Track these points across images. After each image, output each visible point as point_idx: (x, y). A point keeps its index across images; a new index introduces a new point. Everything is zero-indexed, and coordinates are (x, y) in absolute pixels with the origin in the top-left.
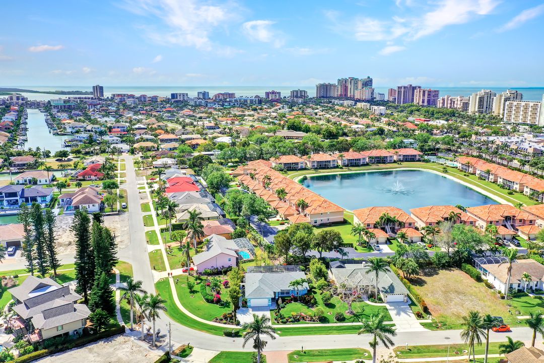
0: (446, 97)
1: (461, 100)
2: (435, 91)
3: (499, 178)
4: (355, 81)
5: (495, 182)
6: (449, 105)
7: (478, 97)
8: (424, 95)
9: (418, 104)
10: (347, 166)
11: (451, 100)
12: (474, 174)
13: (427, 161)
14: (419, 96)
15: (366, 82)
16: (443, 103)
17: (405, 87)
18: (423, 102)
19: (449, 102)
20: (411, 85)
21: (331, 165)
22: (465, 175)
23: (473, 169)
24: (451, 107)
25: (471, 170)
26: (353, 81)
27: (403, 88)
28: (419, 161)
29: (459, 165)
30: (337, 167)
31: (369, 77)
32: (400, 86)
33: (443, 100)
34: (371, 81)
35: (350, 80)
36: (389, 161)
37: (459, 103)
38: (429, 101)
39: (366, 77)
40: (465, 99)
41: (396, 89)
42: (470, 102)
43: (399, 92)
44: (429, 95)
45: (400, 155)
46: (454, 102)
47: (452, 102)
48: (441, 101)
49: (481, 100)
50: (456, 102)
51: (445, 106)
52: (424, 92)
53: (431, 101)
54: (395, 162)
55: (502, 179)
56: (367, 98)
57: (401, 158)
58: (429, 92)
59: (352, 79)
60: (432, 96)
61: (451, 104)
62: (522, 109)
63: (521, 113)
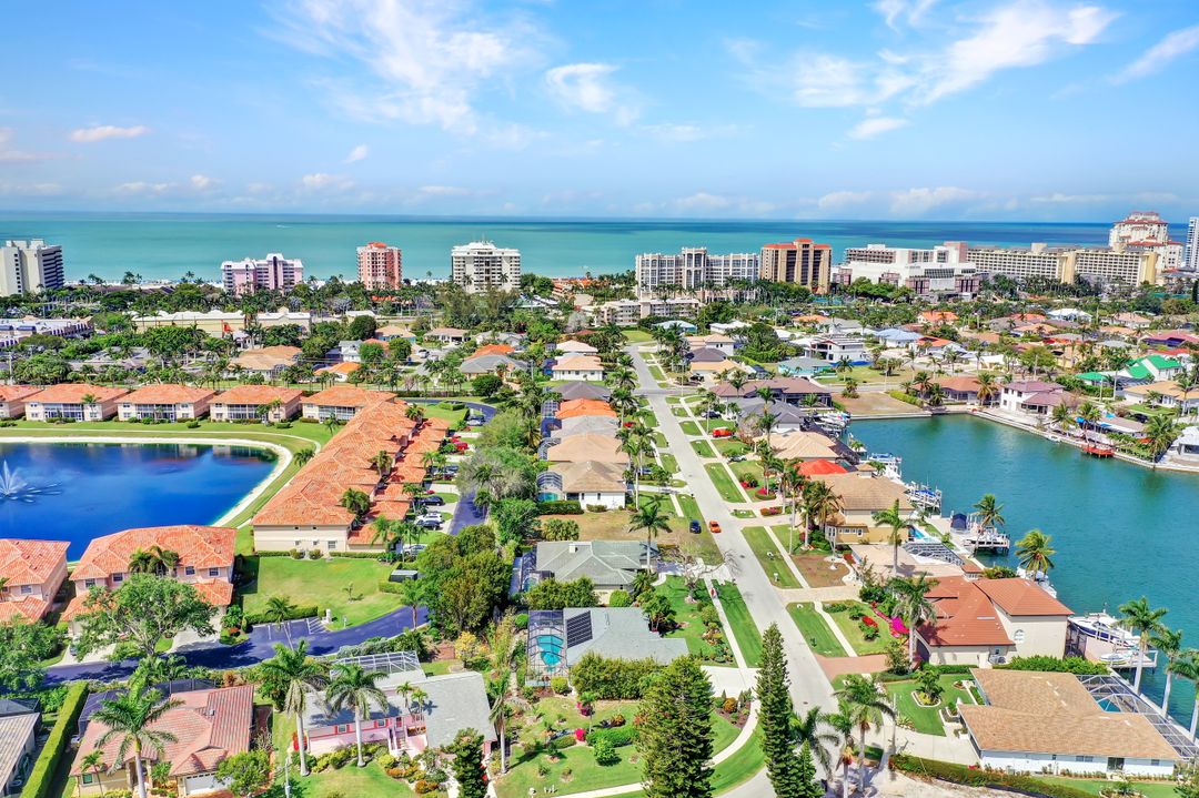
3: (120, 408)
5: (110, 417)
23: (9, 407)
55: (133, 408)
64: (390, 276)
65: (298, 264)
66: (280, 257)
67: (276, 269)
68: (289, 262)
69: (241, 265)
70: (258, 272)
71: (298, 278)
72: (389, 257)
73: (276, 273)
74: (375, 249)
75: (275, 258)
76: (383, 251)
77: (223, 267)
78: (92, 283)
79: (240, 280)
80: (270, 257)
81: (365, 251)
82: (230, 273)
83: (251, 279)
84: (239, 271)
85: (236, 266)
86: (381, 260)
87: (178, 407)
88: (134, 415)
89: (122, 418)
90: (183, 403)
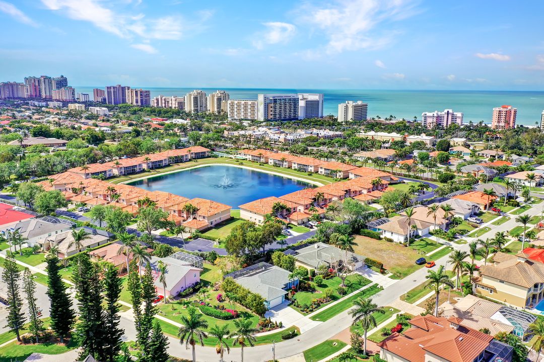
0: (159, 97)
1: (176, 100)
2: (146, 92)
3: (293, 164)
4: (48, 80)
5: (290, 167)
6: (163, 105)
7: (192, 97)
8: (137, 95)
9: (132, 104)
10: (152, 169)
11: (165, 100)
12: (267, 163)
13: (216, 157)
14: (132, 96)
15: (60, 81)
16: (158, 103)
17: (114, 88)
18: (137, 102)
19: (163, 101)
20: (120, 86)
21: (137, 169)
22: (260, 165)
23: (265, 159)
24: (165, 107)
25: (263, 160)
26: (47, 80)
27: (112, 88)
28: (209, 157)
29: (249, 157)
30: (144, 171)
31: (62, 77)
32: (109, 86)
33: (157, 100)
34: (66, 80)
35: (43, 79)
36: (185, 160)
37: (174, 102)
38: (142, 101)
39: (59, 76)
40: (180, 99)
41: (104, 89)
42: (186, 102)
43: (109, 93)
44: (141, 95)
45: (192, 153)
46: (168, 102)
47: (166, 102)
48: (155, 101)
49: (196, 99)
50: (170, 102)
51: (160, 105)
52: (136, 92)
53: (144, 101)
54: (190, 160)
55: (296, 165)
56: (68, 98)
57: (194, 156)
58: (141, 92)
59: (46, 78)
60: (145, 96)
61: (165, 103)
62: (242, 107)
63: (242, 110)
64: (507, 122)
65: (459, 114)
66: (451, 111)
67: (448, 116)
68: (455, 113)
69: (431, 114)
70: (438, 117)
71: (459, 121)
72: (508, 113)
73: (448, 119)
74: (502, 109)
75: (448, 111)
76: (505, 110)
77: (422, 115)
78: (377, 119)
79: (429, 120)
80: (446, 111)
81: (496, 110)
82: (426, 118)
83: (435, 121)
84: (430, 117)
85: (429, 114)
86: (503, 114)
87: (309, 166)
88: (296, 168)
89: (293, 168)
90: (311, 165)
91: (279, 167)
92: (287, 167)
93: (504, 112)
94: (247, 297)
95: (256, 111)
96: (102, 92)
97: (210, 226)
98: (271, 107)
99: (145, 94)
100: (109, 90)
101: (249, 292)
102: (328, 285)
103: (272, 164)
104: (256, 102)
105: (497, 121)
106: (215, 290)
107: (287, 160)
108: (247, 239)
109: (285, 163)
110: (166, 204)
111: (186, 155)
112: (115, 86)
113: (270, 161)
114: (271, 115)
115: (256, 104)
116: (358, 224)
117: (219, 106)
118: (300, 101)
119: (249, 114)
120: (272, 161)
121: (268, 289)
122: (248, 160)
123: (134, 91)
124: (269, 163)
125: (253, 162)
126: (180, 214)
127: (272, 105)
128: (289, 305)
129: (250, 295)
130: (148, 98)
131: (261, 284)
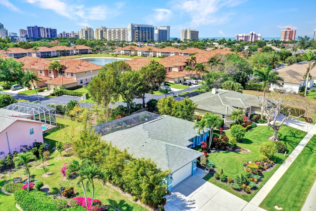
1: (73, 34)
5: (155, 56)
7: (84, 31)
8: (47, 32)
9: (45, 37)
12: (136, 55)
13: (97, 54)
14: (44, 33)
16: (62, 37)
17: (32, 27)
18: (48, 36)
20: (36, 26)
22: (131, 56)
23: (135, 52)
25: (133, 53)
27: (31, 28)
28: (91, 53)
29: (122, 52)
32: (29, 26)
33: (61, 34)
34: (2, 25)
36: (71, 54)
37: (72, 36)
38: (51, 36)
40: (76, 33)
41: (26, 29)
42: (80, 35)
43: (29, 31)
44: (51, 32)
45: (77, 50)
47: (67, 35)
49: (86, 33)
50: (70, 35)
53: (53, 35)
54: (75, 54)
55: (160, 53)
57: (78, 52)
58: (50, 30)
62: (117, 33)
63: (117, 35)
65: (259, 35)
66: (254, 33)
67: (252, 37)
68: (257, 34)
69: (241, 35)
70: (246, 37)
71: (259, 39)
73: (252, 38)
75: (252, 33)
79: (241, 39)
80: (251, 33)
81: (283, 31)
82: (238, 37)
84: (241, 37)
86: (288, 34)
87: (171, 53)
88: (160, 56)
89: (157, 56)
90: (172, 52)
91: (146, 56)
92: (152, 56)
93: (288, 32)
94: (123, 167)
95: (126, 35)
96: (25, 31)
97: (79, 84)
98: (136, 32)
99: (53, 31)
100: (29, 29)
101: (128, 158)
102: (250, 139)
103: (141, 55)
104: (126, 29)
105: (284, 38)
106: (65, 156)
107: (152, 50)
108: (121, 80)
109: (151, 53)
110: (32, 66)
111: (72, 50)
112: (33, 26)
113: (138, 53)
114: (136, 38)
115: (126, 30)
116: (242, 77)
117: (102, 36)
118: (155, 30)
119: (122, 38)
120: (140, 53)
121: (164, 148)
122: (121, 54)
123: (46, 29)
124: (138, 55)
125: (125, 55)
126: (48, 74)
127: (137, 31)
128: (207, 178)
129: (129, 163)
130: (55, 34)
131: (149, 140)
